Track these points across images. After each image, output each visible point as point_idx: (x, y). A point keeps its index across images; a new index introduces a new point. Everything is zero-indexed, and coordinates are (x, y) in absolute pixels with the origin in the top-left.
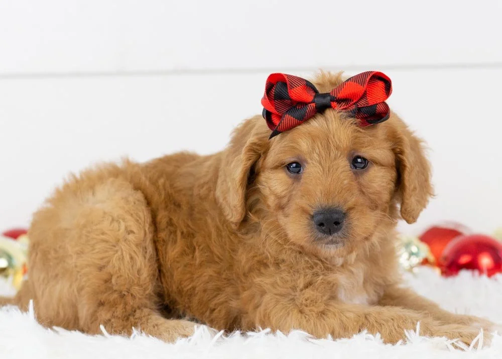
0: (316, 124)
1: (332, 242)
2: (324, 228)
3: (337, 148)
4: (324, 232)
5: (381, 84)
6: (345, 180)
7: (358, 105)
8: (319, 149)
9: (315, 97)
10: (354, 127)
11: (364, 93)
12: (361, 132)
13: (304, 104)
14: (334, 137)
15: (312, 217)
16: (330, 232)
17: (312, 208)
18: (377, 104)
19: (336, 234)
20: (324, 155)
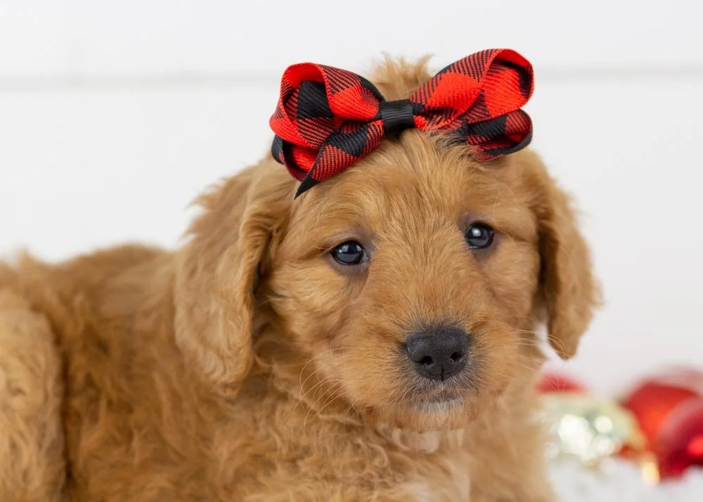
0: (388, 161)
1: (446, 396)
2: (430, 366)
3: (439, 207)
4: (430, 375)
5: (509, 74)
6: (459, 268)
7: (467, 120)
8: (401, 209)
9: (381, 108)
10: (466, 163)
11: (479, 95)
12: (481, 172)
13: (360, 123)
14: (430, 186)
15: (403, 346)
16: (443, 376)
17: (402, 326)
18: (506, 115)
19: (454, 379)
20: (412, 222)
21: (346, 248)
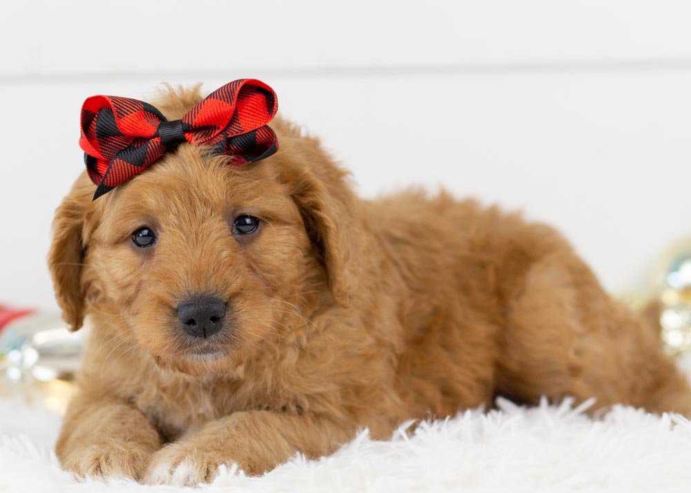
0: (167, 170)
1: (206, 351)
2: (194, 327)
3: (205, 203)
4: (195, 334)
5: (256, 99)
6: (222, 250)
7: (228, 135)
8: (176, 206)
9: (160, 127)
11: (234, 115)
12: (238, 175)
14: (198, 187)
15: (176, 311)
16: (205, 334)
17: (173, 295)
18: (256, 130)
19: (213, 337)
20: (186, 216)
21: (146, 232)
